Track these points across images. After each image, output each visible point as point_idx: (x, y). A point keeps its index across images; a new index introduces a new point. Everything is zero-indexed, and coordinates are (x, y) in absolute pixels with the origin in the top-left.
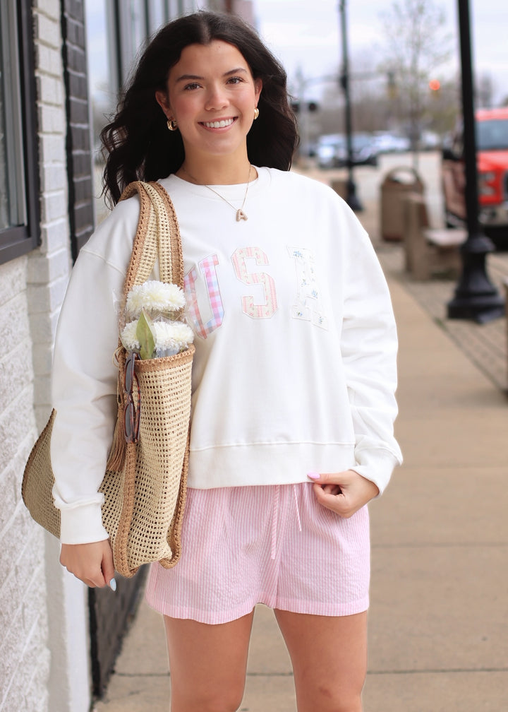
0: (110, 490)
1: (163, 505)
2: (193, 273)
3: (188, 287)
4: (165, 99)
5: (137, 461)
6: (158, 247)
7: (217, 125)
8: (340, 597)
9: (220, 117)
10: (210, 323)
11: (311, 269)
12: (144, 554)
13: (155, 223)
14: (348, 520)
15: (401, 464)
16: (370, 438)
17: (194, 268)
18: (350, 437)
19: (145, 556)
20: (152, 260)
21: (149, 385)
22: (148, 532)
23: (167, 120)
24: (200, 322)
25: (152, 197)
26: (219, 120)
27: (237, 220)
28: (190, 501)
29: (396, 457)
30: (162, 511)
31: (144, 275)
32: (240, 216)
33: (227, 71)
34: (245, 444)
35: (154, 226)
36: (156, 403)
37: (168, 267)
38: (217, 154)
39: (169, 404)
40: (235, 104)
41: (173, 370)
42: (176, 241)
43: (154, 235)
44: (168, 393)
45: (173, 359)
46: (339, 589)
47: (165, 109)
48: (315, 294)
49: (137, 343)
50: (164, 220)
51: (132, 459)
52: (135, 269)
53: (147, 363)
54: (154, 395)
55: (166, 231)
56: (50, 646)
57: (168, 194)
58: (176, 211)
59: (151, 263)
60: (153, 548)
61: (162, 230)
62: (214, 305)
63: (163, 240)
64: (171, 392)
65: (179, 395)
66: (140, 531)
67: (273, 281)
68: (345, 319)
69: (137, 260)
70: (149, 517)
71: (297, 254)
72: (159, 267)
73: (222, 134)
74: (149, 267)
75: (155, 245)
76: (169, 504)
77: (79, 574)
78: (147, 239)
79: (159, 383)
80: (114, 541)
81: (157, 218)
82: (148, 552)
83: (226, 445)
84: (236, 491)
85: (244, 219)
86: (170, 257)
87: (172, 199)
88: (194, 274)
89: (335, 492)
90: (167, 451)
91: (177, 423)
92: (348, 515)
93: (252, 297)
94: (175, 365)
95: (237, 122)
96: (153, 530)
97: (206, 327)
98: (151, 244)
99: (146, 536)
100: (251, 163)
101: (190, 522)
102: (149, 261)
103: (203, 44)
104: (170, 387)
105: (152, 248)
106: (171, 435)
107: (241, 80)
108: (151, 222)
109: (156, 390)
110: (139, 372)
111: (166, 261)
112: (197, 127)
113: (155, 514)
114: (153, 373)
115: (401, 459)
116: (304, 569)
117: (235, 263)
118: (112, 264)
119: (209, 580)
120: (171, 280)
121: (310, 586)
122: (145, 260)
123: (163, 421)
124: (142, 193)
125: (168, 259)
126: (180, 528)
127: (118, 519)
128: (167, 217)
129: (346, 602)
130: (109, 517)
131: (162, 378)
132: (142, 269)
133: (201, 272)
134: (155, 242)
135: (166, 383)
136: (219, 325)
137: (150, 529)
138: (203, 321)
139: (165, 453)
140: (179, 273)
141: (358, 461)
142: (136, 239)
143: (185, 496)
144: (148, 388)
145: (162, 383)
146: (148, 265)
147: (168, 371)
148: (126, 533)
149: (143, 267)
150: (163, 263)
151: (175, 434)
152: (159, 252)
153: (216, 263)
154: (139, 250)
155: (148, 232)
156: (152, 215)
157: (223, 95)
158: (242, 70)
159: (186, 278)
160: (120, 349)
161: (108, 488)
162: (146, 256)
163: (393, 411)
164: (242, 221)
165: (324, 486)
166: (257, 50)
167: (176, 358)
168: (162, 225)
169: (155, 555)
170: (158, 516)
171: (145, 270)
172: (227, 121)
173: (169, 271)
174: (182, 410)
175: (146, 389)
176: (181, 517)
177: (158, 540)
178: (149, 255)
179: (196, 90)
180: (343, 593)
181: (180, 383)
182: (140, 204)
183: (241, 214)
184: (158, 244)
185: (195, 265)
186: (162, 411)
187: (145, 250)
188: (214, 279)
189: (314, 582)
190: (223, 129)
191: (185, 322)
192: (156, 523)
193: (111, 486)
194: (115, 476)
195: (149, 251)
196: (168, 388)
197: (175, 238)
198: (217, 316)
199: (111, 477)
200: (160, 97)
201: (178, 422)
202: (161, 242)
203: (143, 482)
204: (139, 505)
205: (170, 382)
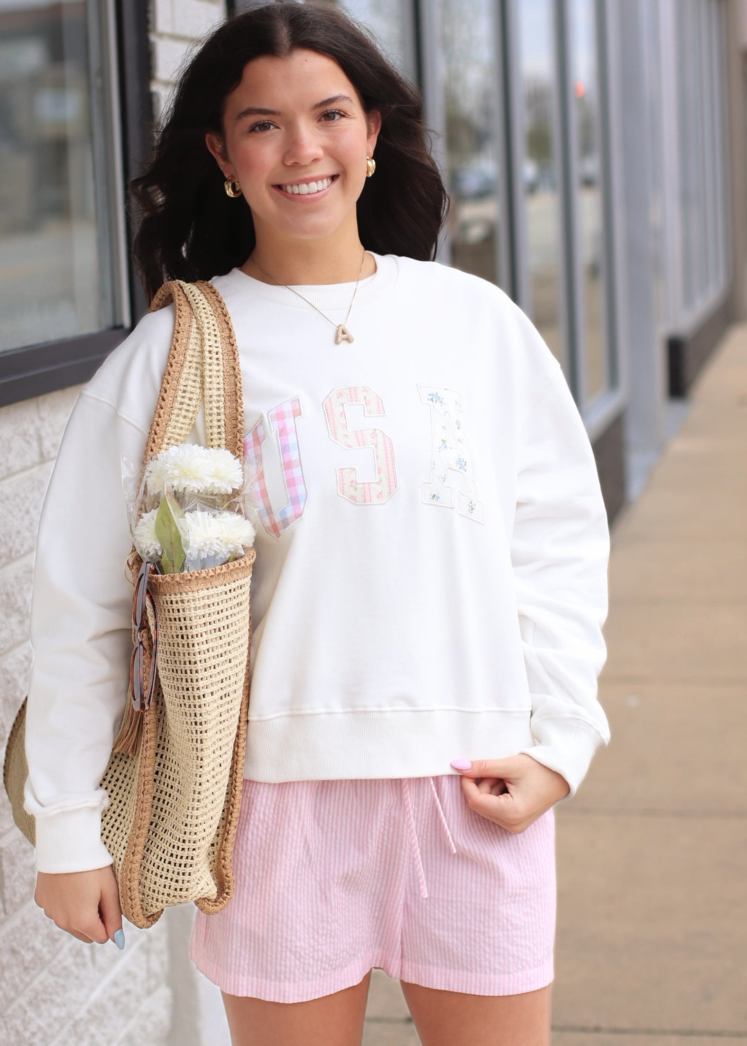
0: (119, 783)
1: (195, 813)
2: (258, 429)
3: (251, 452)
4: (220, 146)
5: (161, 738)
6: (202, 388)
7: (304, 189)
8: (499, 964)
9: (307, 176)
10: (283, 512)
11: (458, 423)
12: (166, 891)
13: (198, 349)
14: (518, 835)
15: (607, 743)
16: (557, 700)
17: (261, 422)
18: (522, 700)
19: (168, 895)
20: (191, 409)
21: (172, 615)
22: (172, 855)
23: (225, 180)
24: (269, 511)
25: (194, 306)
26: (307, 181)
27: (337, 342)
28: (249, 803)
29: (598, 733)
30: (195, 821)
31: (179, 435)
32: (341, 335)
33: (319, 100)
34: (341, 710)
35: (196, 354)
36: (183, 645)
37: (219, 421)
38: (305, 237)
39: (205, 647)
40: (332, 154)
41: (211, 592)
42: (233, 378)
43: (197, 369)
44: (204, 629)
45: (212, 574)
46: (497, 950)
47: (221, 163)
48: (462, 464)
49: (158, 546)
50: (214, 343)
51: (151, 735)
52: (162, 424)
53: (168, 579)
54: (179, 632)
55: (215, 362)
56: (172, 983)
57: (224, 300)
58: (234, 329)
59: (190, 415)
60: (180, 882)
61: (208, 361)
62: (291, 483)
63: (210, 377)
64: (209, 627)
65: (223, 633)
66: (160, 853)
67: (391, 443)
68: (519, 505)
69: (167, 409)
70: (174, 832)
71: (434, 398)
72: (205, 421)
73: (311, 204)
74: (188, 421)
75: (198, 385)
76: (205, 810)
77: (62, 922)
78: (184, 376)
79: (187, 612)
80: (120, 868)
81: (202, 340)
82: (172, 888)
83: (308, 712)
84: (325, 787)
85: (348, 340)
86: (221, 404)
87: (230, 309)
88: (260, 432)
89: (496, 790)
90: (201, 724)
91: (219, 678)
92: (518, 828)
93: (353, 469)
94: (216, 583)
95: (338, 182)
96: (180, 853)
97: (277, 518)
98: (191, 383)
99: (170, 863)
100: (366, 249)
101: (250, 837)
102: (187, 411)
103: (279, 57)
104: (207, 619)
105: (193, 389)
106: (209, 698)
107: (343, 115)
108: (191, 346)
109: (182, 624)
110: (157, 594)
111: (215, 410)
112: (270, 194)
113: (183, 827)
114: (179, 596)
115: (606, 735)
116: (441, 917)
117: (328, 413)
118: (124, 416)
119: (282, 932)
120: (223, 442)
121: (450, 946)
122: (180, 409)
123: (194, 676)
124: (180, 299)
125: (218, 408)
126: (230, 848)
127: (129, 832)
128: (219, 339)
129: (509, 973)
130: (115, 828)
131: (192, 605)
132: (177, 424)
133: (272, 428)
134: (198, 379)
135: (200, 612)
136: (298, 516)
137: (175, 851)
138: (274, 509)
139: (198, 727)
140: (235, 430)
141: (537, 739)
142: (166, 375)
143: (239, 795)
144: (170, 620)
145: (193, 613)
146: (185, 417)
147: (202, 593)
148: (138, 857)
149: (177, 421)
150: (211, 415)
151: (216, 696)
152: (203, 396)
153: (297, 413)
154: (171, 392)
155: (187, 364)
156: (194, 334)
157: (312, 139)
158: (345, 98)
159: (249, 438)
160: (134, 555)
161: (117, 780)
162: (182, 403)
163: (598, 655)
164: (344, 344)
165: (479, 781)
166: (369, 65)
167: (218, 571)
168: (210, 352)
169: (183, 893)
170: (188, 829)
171: (180, 425)
172: (320, 182)
173: (219, 427)
174: (229, 656)
175: (168, 622)
176: (233, 830)
177: (188, 870)
178: (187, 401)
179: (268, 133)
180: (504, 957)
181: (225, 613)
182: (175, 318)
183: (344, 333)
184: (203, 383)
185: (262, 417)
186: (192, 658)
187: (180, 393)
188: (291, 439)
189: (457, 938)
190: (314, 196)
191: (239, 512)
192: (184, 841)
193: (121, 778)
194: (129, 761)
195: (188, 395)
196: (203, 621)
197: (232, 372)
198: (295, 501)
199: (122, 763)
200: (212, 143)
201: (222, 676)
202: (208, 379)
203: (168, 772)
204: (162, 809)
205: (207, 611)
